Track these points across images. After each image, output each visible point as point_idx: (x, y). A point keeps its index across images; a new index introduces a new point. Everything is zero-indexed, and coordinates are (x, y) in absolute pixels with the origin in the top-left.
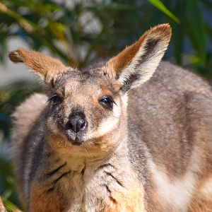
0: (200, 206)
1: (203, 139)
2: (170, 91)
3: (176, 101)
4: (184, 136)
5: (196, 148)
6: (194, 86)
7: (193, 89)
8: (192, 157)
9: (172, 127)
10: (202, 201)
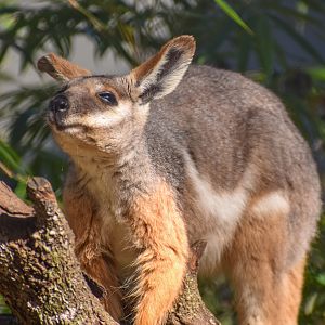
0: (251, 224)
1: (260, 157)
2: (234, 104)
3: (238, 116)
4: (240, 153)
5: (252, 165)
6: (262, 101)
7: (259, 104)
8: (245, 174)
9: (227, 141)
10: (254, 219)
